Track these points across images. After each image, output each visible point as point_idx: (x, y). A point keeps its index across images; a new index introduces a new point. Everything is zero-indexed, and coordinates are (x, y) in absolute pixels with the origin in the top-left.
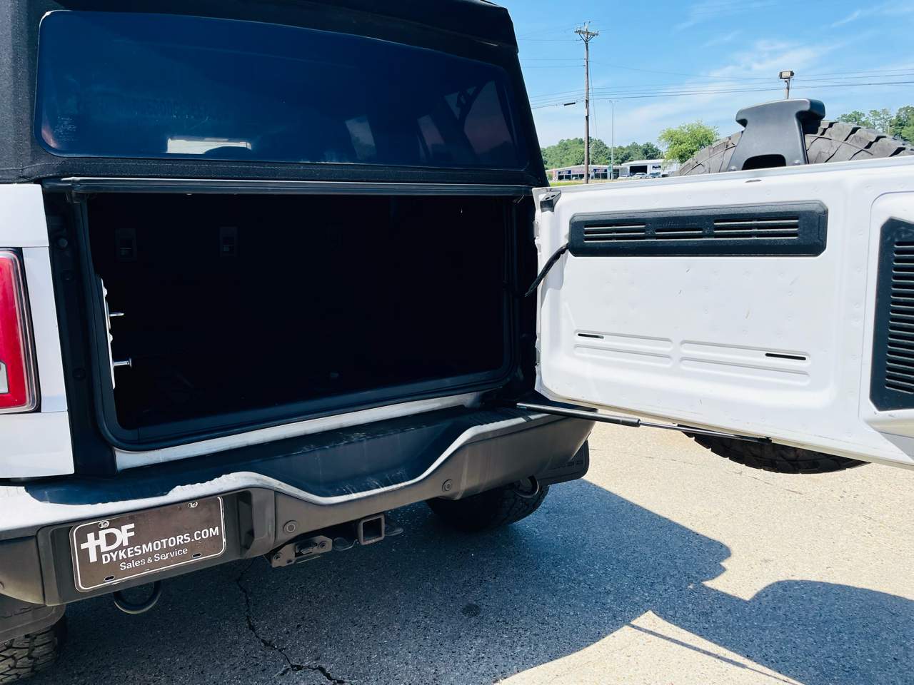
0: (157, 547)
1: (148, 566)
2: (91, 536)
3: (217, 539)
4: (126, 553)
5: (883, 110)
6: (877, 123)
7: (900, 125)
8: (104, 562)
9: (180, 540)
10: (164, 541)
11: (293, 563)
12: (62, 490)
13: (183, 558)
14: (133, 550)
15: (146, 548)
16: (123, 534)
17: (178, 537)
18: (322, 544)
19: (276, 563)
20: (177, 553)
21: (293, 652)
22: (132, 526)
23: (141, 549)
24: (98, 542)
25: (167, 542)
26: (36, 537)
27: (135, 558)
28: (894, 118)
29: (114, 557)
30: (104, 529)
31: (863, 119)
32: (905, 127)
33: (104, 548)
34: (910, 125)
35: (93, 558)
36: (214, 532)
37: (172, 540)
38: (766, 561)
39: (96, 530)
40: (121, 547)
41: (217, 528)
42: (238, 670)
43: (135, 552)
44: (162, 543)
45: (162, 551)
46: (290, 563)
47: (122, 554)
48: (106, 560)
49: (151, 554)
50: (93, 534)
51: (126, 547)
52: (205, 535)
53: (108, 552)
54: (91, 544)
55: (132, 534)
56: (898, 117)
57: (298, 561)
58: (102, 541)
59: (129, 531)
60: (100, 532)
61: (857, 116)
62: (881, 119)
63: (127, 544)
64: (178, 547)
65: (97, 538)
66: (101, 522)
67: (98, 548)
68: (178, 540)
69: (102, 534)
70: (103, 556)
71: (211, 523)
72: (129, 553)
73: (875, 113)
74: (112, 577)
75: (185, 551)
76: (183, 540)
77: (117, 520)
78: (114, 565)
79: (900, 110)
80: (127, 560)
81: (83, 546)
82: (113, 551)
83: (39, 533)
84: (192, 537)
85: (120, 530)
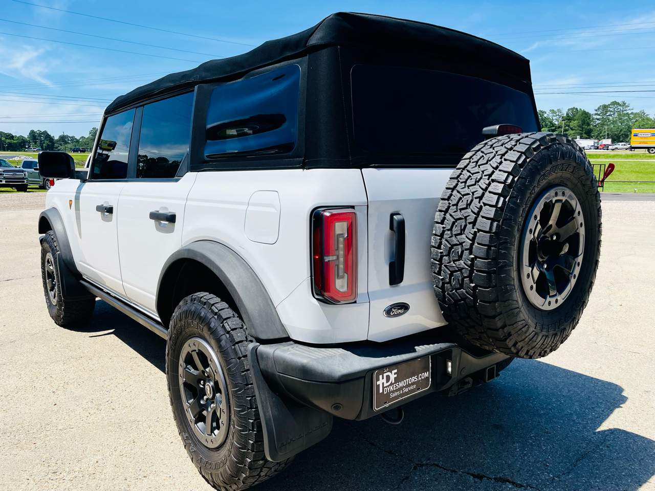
0: (405, 384)
1: (400, 396)
2: (381, 377)
3: (427, 378)
4: (393, 387)
5: (558, 110)
6: (554, 118)
7: (569, 120)
9: (413, 379)
13: (414, 390)
14: (396, 385)
15: (401, 384)
16: (393, 376)
18: (469, 383)
20: (411, 388)
22: (396, 371)
23: (399, 385)
24: (383, 381)
25: (408, 381)
26: (364, 377)
27: (396, 391)
28: (565, 115)
29: (388, 390)
30: (385, 373)
31: (545, 115)
32: (572, 121)
33: (385, 384)
34: (575, 120)
35: (381, 391)
36: (426, 375)
37: (410, 380)
38: (647, 392)
39: (383, 373)
41: (428, 373)
43: (396, 387)
44: (406, 381)
45: (406, 386)
47: (391, 388)
48: (385, 392)
49: (401, 388)
51: (393, 384)
52: (423, 377)
53: (387, 387)
54: (380, 381)
55: (396, 376)
56: (567, 114)
58: (385, 380)
59: (395, 374)
61: (541, 113)
62: (557, 116)
64: (413, 384)
65: (383, 378)
66: (385, 369)
67: (383, 383)
69: (385, 375)
70: (385, 389)
71: (425, 369)
73: (553, 111)
74: (386, 402)
75: (415, 386)
76: (415, 380)
77: (390, 367)
78: (388, 395)
79: (569, 110)
80: (393, 392)
81: (378, 383)
82: (389, 386)
83: (366, 374)
84: (418, 378)
85: (391, 373)
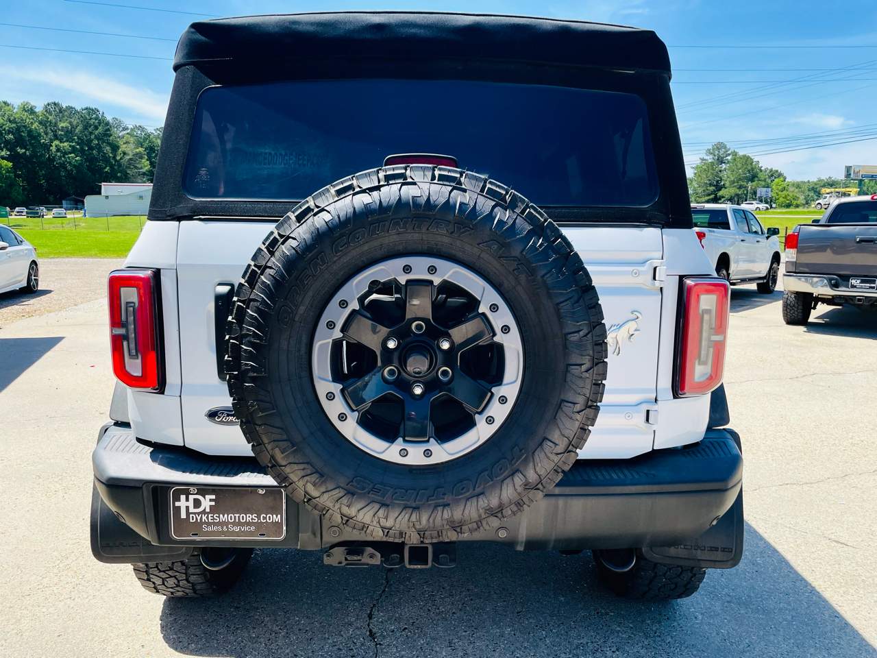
0: (231, 519)
1: (223, 533)
2: (183, 497)
3: (279, 525)
4: (208, 518)
8: (191, 521)
9: (250, 517)
10: (237, 515)
11: (342, 565)
12: (172, 457)
13: (251, 534)
14: (213, 517)
15: (223, 518)
16: (207, 502)
17: (248, 515)
18: (372, 556)
19: (327, 561)
20: (246, 528)
21: (385, 650)
22: (213, 497)
23: (219, 517)
24: (187, 504)
25: (239, 517)
26: (142, 488)
27: (215, 524)
29: (199, 518)
30: (192, 494)
33: (192, 510)
35: (183, 515)
36: (277, 518)
37: (243, 517)
39: (187, 494)
40: (204, 512)
41: (279, 516)
42: (335, 648)
43: (214, 519)
44: (235, 517)
45: (234, 524)
46: (340, 565)
47: (204, 518)
48: (193, 519)
49: (226, 524)
50: (184, 496)
51: (208, 513)
52: (270, 520)
53: (195, 513)
54: (182, 503)
55: (213, 503)
57: (347, 564)
58: (191, 504)
59: (211, 500)
60: (190, 496)
63: (209, 511)
64: (248, 524)
65: (187, 500)
66: (192, 489)
67: (187, 508)
68: (248, 518)
69: (191, 497)
70: (191, 515)
71: (275, 510)
72: (210, 518)
74: (197, 534)
75: (253, 528)
76: (252, 519)
77: (204, 489)
78: (198, 524)
80: (209, 524)
81: (177, 504)
82: (198, 514)
83: (144, 486)
84: (259, 519)
85: (205, 498)
